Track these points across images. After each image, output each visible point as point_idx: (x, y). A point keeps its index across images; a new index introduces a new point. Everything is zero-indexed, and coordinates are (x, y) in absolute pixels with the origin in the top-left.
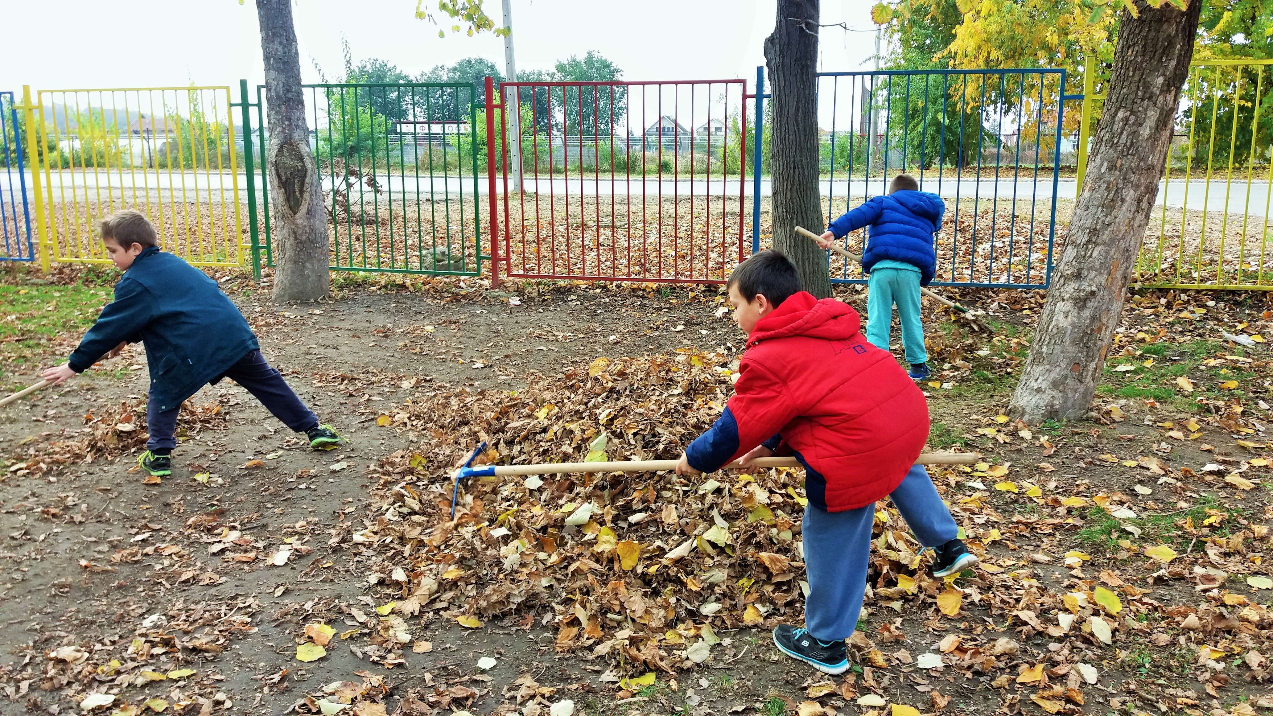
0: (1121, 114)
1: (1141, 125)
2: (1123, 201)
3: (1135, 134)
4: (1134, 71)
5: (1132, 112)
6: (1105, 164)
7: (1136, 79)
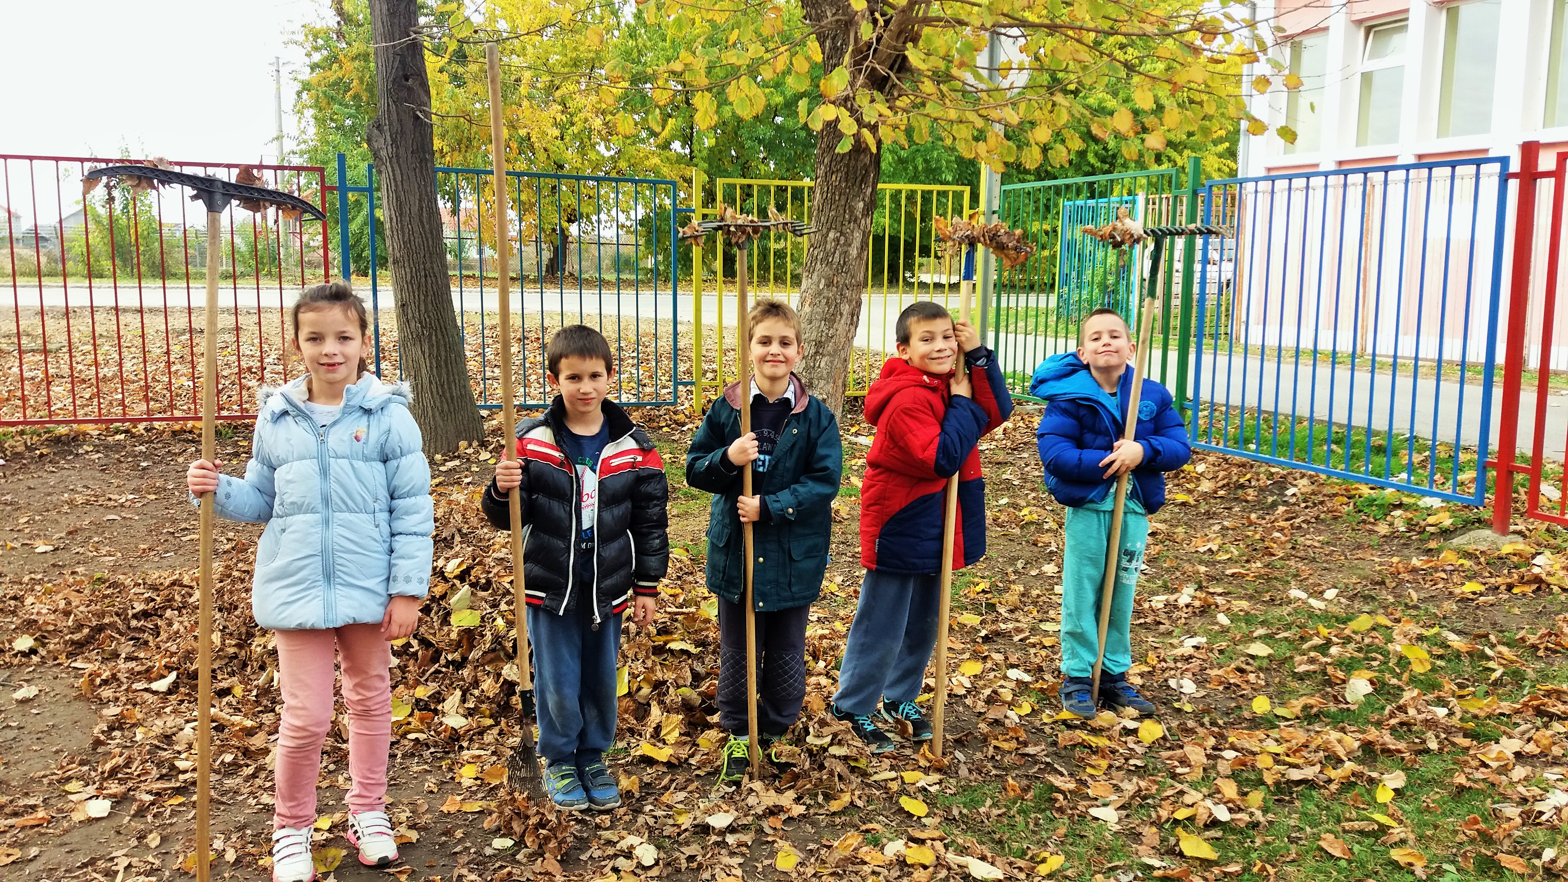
0: (832, 235)
1: (850, 245)
2: (841, 314)
3: (845, 253)
4: (840, 195)
5: (842, 234)
6: (823, 281)
7: (843, 203)
